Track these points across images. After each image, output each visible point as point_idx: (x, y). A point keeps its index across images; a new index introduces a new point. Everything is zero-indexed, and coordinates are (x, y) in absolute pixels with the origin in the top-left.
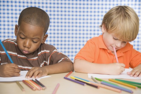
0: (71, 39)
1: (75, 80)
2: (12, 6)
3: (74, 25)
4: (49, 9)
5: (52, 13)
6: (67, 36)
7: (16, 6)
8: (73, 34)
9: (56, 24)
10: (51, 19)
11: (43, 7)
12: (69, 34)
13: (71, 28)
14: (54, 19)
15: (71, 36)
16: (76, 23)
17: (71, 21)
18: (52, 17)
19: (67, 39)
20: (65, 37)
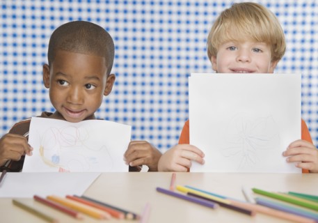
0: (165, 97)
1: (189, 194)
2: (24, 17)
3: (174, 62)
4: (112, 25)
5: (121, 34)
6: (156, 88)
7: (33, 17)
8: (170, 84)
9: (130, 61)
10: (117, 48)
11: (98, 20)
12: (161, 84)
13: (165, 71)
14: (126, 48)
15: (165, 88)
16: (179, 58)
17: (165, 53)
18: (120, 43)
19: (156, 97)
20: (152, 93)
